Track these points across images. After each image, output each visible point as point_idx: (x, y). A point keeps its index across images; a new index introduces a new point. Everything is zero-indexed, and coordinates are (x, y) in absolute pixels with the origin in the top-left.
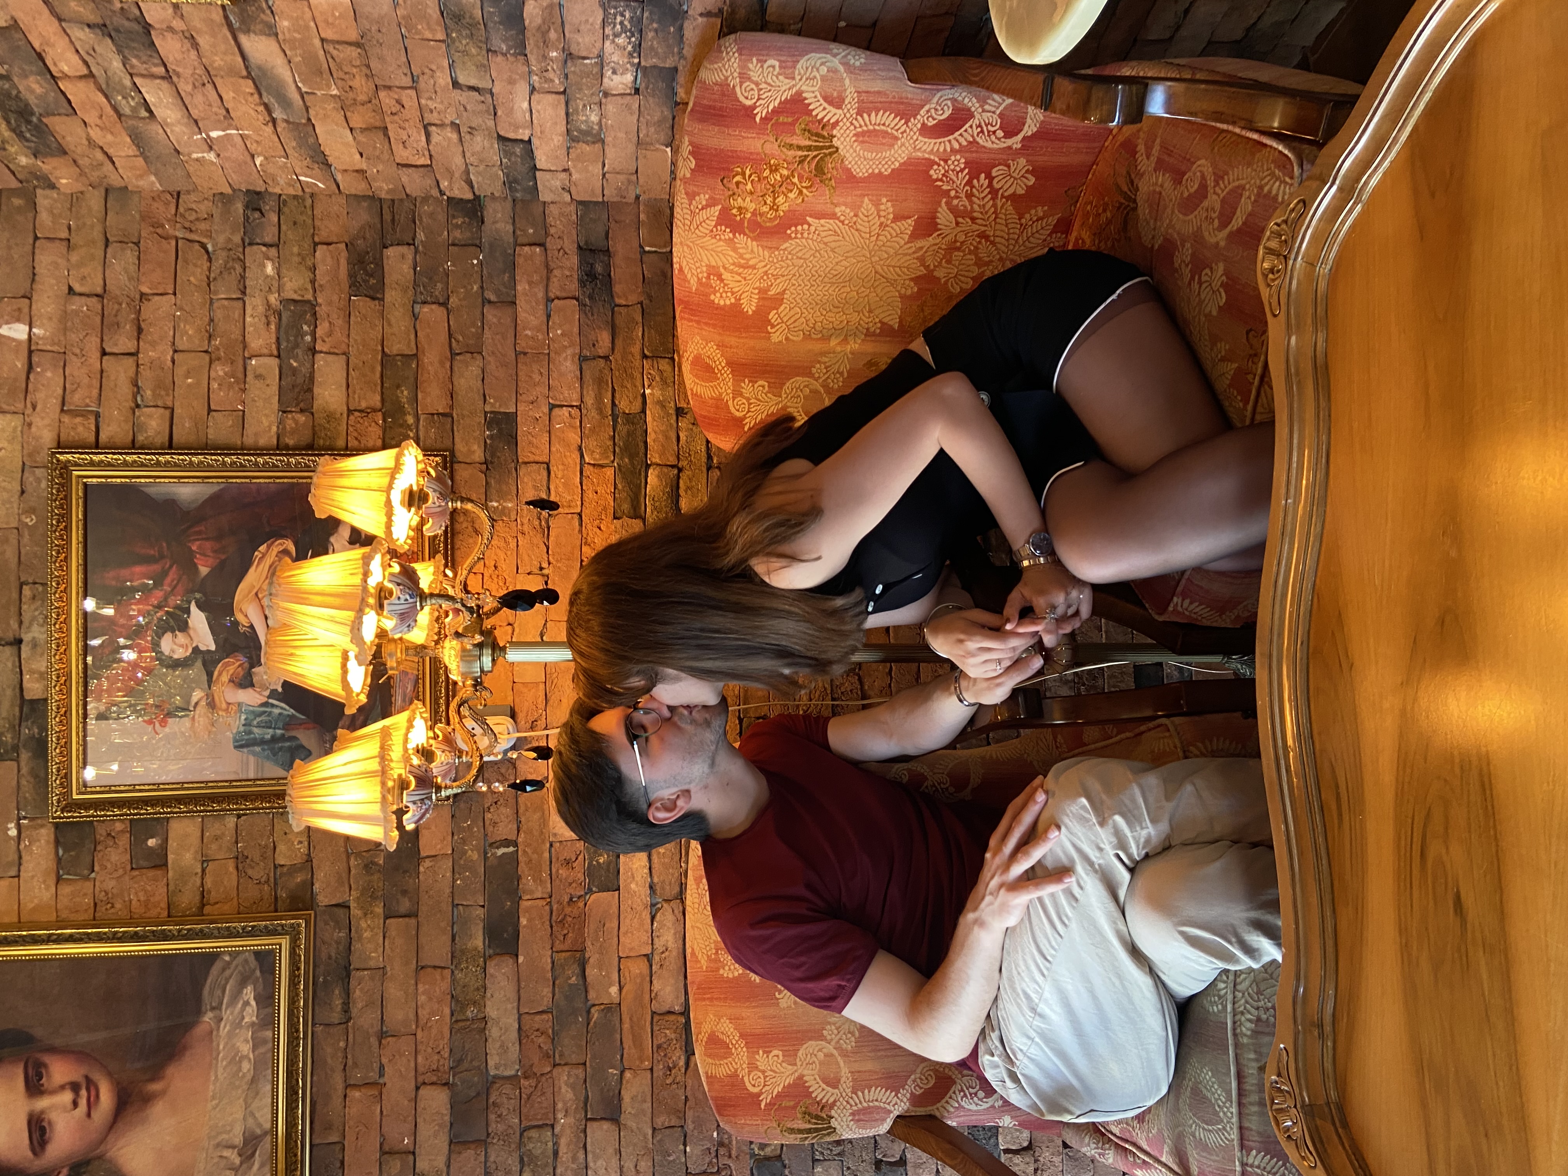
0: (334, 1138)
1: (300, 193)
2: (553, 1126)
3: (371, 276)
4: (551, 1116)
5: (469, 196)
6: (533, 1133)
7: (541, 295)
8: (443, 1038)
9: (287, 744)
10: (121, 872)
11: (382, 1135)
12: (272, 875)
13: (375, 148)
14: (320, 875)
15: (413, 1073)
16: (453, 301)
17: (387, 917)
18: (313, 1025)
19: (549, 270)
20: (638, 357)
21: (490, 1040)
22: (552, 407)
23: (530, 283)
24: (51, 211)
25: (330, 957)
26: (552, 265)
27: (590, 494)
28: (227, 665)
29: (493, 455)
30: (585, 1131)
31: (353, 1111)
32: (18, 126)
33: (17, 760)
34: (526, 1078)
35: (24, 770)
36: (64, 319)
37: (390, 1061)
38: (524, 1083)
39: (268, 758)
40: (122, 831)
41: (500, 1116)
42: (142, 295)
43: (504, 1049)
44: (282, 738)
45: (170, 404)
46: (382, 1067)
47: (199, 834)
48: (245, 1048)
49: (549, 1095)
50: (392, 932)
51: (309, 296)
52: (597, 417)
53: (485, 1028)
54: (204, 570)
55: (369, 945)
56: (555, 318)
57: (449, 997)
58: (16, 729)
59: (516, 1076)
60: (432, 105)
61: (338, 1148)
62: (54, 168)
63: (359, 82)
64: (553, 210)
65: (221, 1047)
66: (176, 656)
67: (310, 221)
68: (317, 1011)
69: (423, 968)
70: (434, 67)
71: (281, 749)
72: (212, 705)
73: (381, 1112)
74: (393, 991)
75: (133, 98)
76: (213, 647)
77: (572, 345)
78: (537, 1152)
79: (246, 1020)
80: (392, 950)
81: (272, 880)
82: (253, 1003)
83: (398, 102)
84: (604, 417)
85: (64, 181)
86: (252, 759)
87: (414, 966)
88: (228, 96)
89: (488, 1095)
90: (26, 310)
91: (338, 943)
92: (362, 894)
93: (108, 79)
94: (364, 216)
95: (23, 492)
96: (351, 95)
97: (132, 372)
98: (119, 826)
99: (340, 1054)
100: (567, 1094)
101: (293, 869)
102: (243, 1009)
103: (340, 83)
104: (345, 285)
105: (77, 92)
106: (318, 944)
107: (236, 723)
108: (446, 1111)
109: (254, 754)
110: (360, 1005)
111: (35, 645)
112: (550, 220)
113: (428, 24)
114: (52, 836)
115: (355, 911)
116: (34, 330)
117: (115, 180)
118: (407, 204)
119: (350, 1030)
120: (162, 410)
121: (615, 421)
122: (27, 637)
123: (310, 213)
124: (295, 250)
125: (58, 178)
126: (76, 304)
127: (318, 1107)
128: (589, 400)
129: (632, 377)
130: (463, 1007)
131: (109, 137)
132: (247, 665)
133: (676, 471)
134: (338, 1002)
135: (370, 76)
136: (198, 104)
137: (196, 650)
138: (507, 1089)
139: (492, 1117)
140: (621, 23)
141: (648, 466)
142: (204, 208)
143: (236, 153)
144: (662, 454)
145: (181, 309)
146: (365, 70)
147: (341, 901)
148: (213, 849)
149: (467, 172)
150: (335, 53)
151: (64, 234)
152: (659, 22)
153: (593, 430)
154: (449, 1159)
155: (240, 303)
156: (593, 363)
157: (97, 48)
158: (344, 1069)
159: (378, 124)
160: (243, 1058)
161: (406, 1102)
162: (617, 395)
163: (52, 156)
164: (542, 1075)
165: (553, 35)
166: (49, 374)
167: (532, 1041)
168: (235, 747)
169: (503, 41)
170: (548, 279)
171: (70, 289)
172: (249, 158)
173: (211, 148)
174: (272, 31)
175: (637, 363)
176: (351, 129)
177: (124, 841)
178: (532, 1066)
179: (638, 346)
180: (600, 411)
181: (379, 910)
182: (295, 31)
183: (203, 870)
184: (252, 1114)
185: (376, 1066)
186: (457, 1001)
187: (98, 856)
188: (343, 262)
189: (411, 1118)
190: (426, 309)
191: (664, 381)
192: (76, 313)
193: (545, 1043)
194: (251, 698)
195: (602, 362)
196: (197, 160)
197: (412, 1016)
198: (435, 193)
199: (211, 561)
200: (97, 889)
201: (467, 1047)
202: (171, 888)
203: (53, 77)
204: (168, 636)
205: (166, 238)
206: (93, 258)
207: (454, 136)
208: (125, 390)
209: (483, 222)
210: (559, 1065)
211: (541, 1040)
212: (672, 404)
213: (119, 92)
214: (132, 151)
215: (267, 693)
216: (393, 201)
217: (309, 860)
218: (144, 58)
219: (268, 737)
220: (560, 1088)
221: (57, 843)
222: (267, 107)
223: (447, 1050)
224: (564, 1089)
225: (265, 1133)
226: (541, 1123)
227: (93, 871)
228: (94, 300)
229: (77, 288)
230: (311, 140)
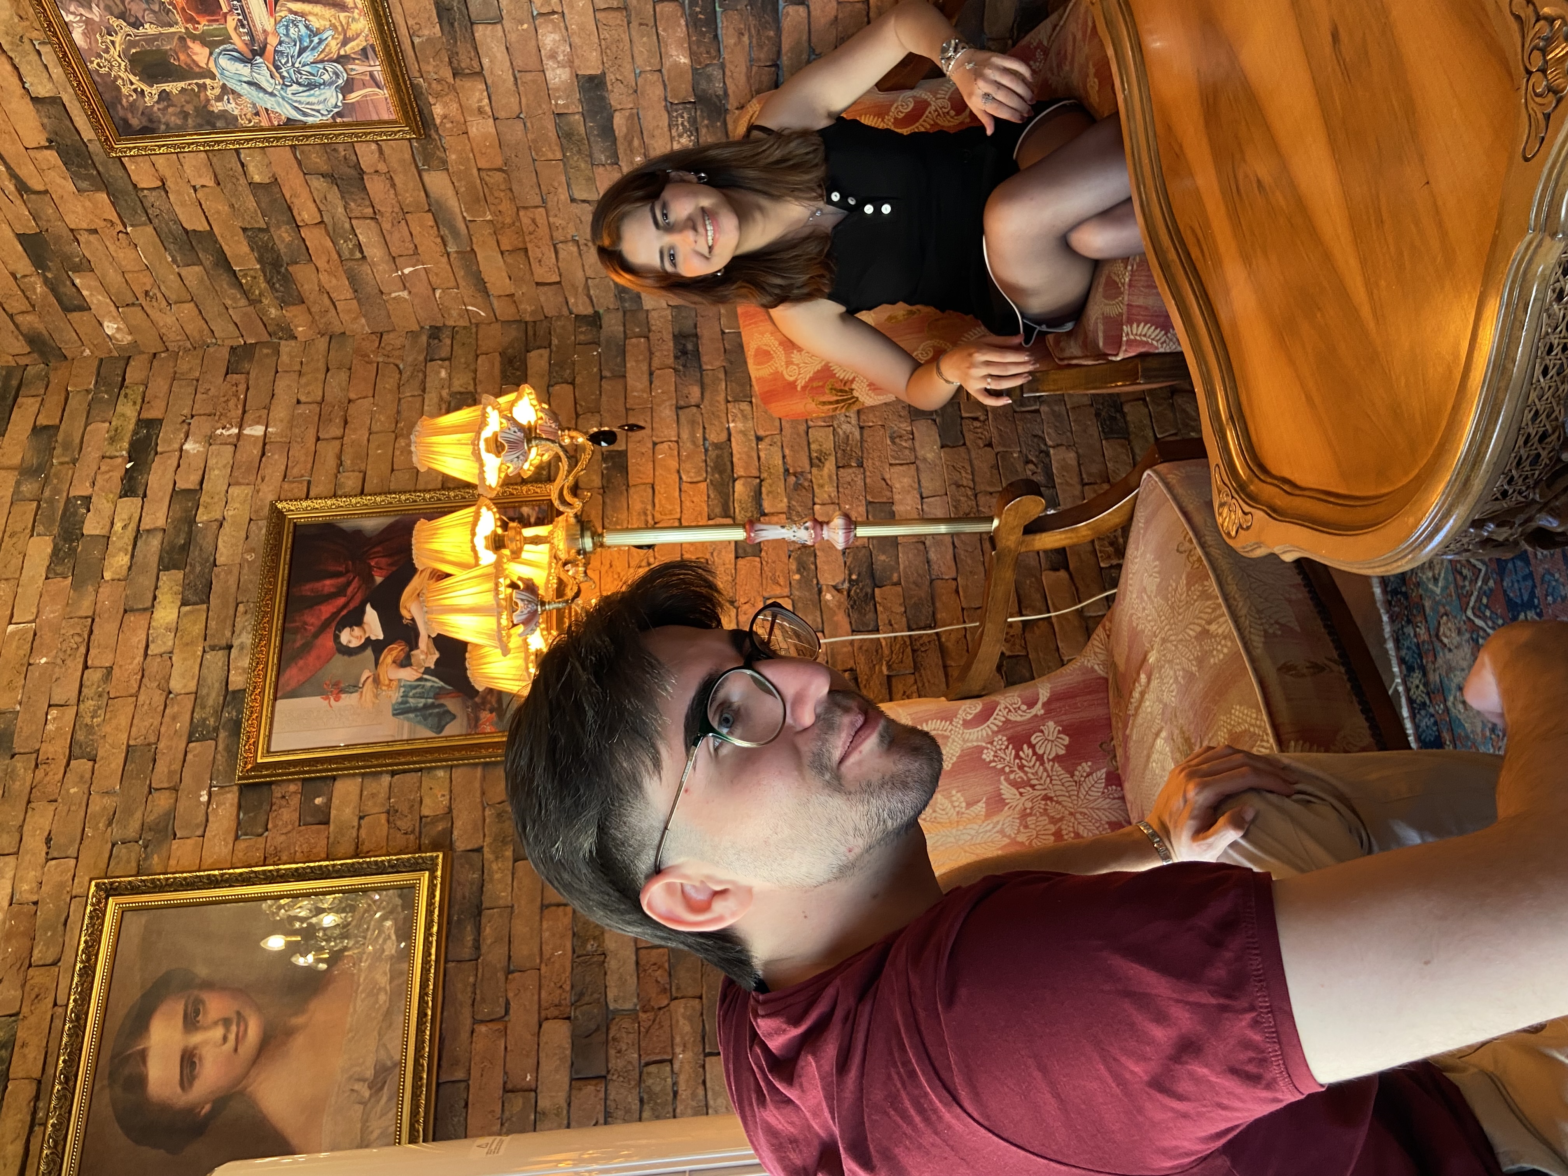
0: (460, 1075)
1: (468, 324)
2: (671, 1061)
3: (517, 370)
4: (669, 1049)
5: (589, 311)
6: (652, 1069)
7: (645, 367)
8: (564, 972)
9: (437, 710)
10: (290, 827)
11: (506, 1073)
12: (417, 825)
13: (520, 269)
14: (458, 824)
15: (536, 1007)
16: (578, 380)
17: (516, 860)
18: (446, 962)
19: (651, 353)
20: (723, 402)
21: (609, 973)
22: (655, 444)
23: (637, 361)
24: (289, 354)
25: (464, 898)
26: (654, 350)
27: (687, 504)
28: (392, 649)
29: (609, 481)
30: (704, 1067)
31: (479, 1045)
32: (272, 277)
33: (216, 739)
34: (645, 1012)
35: (221, 747)
36: (292, 423)
37: (516, 995)
38: (643, 1016)
39: (419, 722)
40: (295, 793)
41: (619, 1052)
42: (350, 401)
43: (622, 981)
44: (433, 706)
45: (363, 468)
46: (508, 1003)
47: (358, 792)
48: (383, 980)
49: (667, 1028)
50: (520, 873)
51: (471, 388)
52: (692, 447)
53: (604, 962)
54: (379, 579)
55: (499, 886)
56: (656, 383)
57: (570, 933)
58: (218, 714)
59: (635, 1010)
60: (558, 222)
61: (463, 1085)
62: (295, 316)
63: (506, 206)
64: (654, 315)
65: (362, 980)
66: (351, 645)
67: (474, 342)
68: (450, 948)
69: (548, 906)
70: (556, 184)
71: (431, 714)
72: (377, 681)
73: (506, 1048)
74: (520, 928)
75: (351, 240)
76: (381, 637)
77: (670, 399)
78: (657, 1089)
79: (386, 953)
80: (520, 889)
81: (417, 829)
82: (394, 937)
83: (534, 221)
84: (698, 446)
85: (300, 329)
86: (406, 724)
87: (538, 903)
88: (416, 230)
89: (608, 1029)
90: (265, 416)
91: (472, 884)
92: (494, 840)
93: (334, 224)
94: (513, 333)
95: (247, 538)
96: (500, 219)
97: (337, 450)
98: (292, 788)
99: (469, 989)
100: (685, 1028)
101: (436, 819)
102: (385, 941)
103: (492, 208)
104: (498, 379)
105: (314, 238)
106: (454, 885)
107: (396, 696)
108: (567, 1045)
109: (408, 719)
110: (489, 942)
111: (242, 647)
112: (652, 322)
113: (550, 145)
114: (236, 800)
115: (488, 854)
116: (269, 429)
117: (337, 329)
118: (545, 324)
119: (480, 967)
120: (357, 474)
121: (706, 450)
122: (236, 643)
123: (474, 336)
124: (463, 360)
125: (297, 326)
126: (300, 409)
127: (447, 1043)
128: (685, 435)
129: (719, 417)
130: (584, 943)
131: (334, 281)
132: (407, 649)
133: (758, 481)
134: (469, 939)
135: (513, 199)
136: (394, 240)
137: (368, 639)
138: (626, 1024)
139: (612, 1052)
140: (682, 124)
141: (734, 480)
142: (398, 343)
143: (422, 288)
144: (746, 469)
145: (377, 405)
146: (510, 194)
147: (476, 846)
148: (370, 807)
149: (587, 288)
150: (487, 178)
151: (297, 368)
152: (709, 119)
153: (688, 457)
154: (570, 1097)
155: (420, 398)
156: (687, 410)
157: (328, 197)
158: (473, 1005)
159: (521, 246)
160: (380, 989)
161: (529, 1037)
162: (707, 431)
163: (294, 304)
164: (660, 1009)
165: (636, 142)
166: (276, 457)
167: (650, 975)
168: (394, 715)
169: (602, 152)
170: (651, 359)
171: (299, 402)
172: (431, 292)
173: (405, 288)
174: (444, 165)
175: (723, 407)
176: (502, 253)
177: (295, 801)
178: (649, 1001)
179: (723, 395)
180: (694, 443)
181: (509, 853)
182: (461, 163)
183: (360, 826)
184: (385, 1045)
185: (502, 1001)
186: (579, 937)
187: (273, 815)
188: (497, 365)
189: (534, 1053)
190: (557, 387)
191: (745, 417)
192: (301, 414)
193: (662, 976)
194: (408, 675)
195: (694, 409)
196: (394, 298)
197: (536, 950)
198: (565, 312)
199: (384, 572)
200: (268, 844)
201: (588, 979)
202: (331, 841)
203: (298, 226)
204: (347, 630)
205: (370, 363)
206: (316, 379)
207: (574, 249)
208: (332, 462)
209: (601, 327)
210: (676, 998)
211: (659, 972)
212: (752, 433)
213: (342, 237)
214: (349, 294)
215: (422, 670)
216: (535, 322)
217: (450, 810)
218: (359, 201)
219: (421, 705)
220: (677, 1021)
221: (240, 807)
222: (442, 238)
223: (568, 982)
224: (682, 1021)
225: (395, 1065)
226: (658, 1058)
227: (267, 830)
228: (315, 405)
229: (303, 399)
230: (474, 268)
